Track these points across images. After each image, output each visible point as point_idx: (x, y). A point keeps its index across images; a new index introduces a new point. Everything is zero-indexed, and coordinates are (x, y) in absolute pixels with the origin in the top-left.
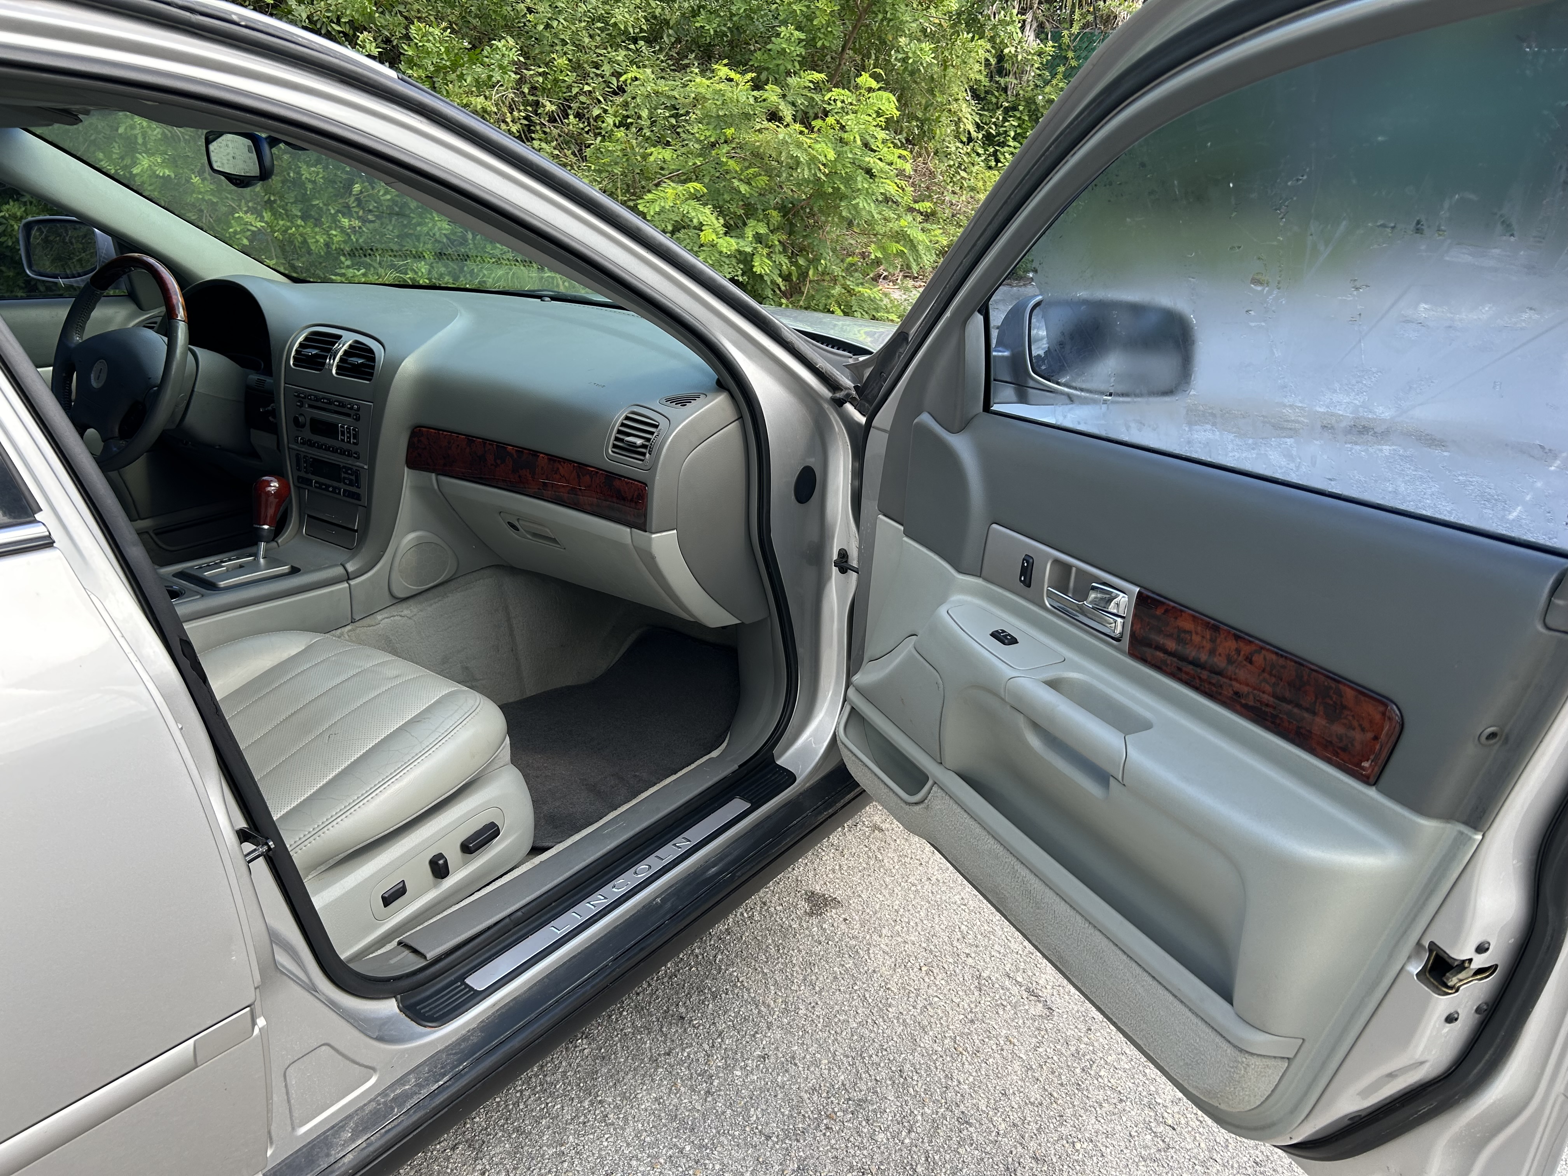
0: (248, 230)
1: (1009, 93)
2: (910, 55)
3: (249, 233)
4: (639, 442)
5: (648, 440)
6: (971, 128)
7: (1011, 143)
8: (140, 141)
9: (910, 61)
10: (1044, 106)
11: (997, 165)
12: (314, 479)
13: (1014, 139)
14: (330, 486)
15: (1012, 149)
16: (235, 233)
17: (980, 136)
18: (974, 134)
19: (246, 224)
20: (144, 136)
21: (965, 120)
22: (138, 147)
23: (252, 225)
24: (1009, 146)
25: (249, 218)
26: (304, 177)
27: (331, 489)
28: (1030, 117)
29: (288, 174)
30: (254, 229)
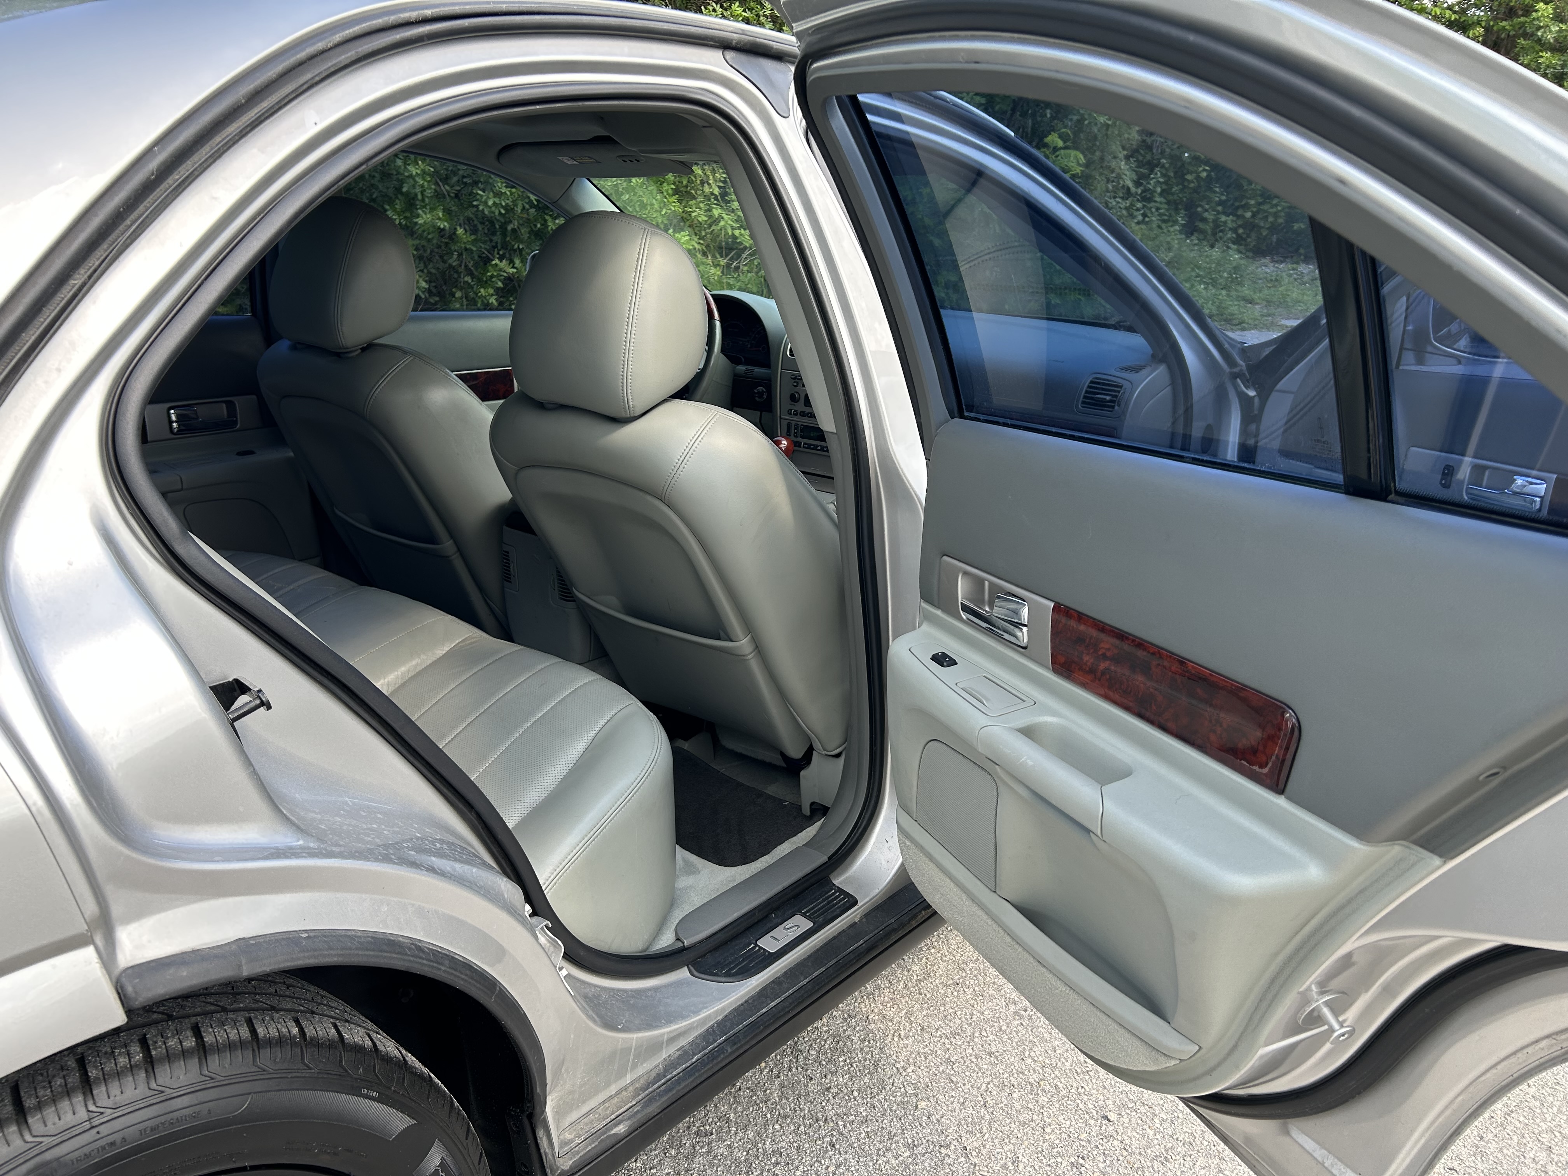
0: (501, 276)
1: (1154, 151)
2: (1086, 117)
3: (503, 278)
4: (1108, 398)
5: (1116, 396)
6: (1129, 184)
7: (1158, 199)
8: (420, 197)
9: (1086, 122)
10: (1190, 163)
11: (1144, 219)
12: (803, 441)
13: (1161, 194)
14: (818, 446)
15: (1157, 205)
16: (492, 276)
17: (1139, 191)
18: (1133, 189)
19: (501, 270)
20: (422, 193)
21: (1124, 177)
22: (418, 202)
23: (505, 272)
24: (1156, 202)
25: (503, 264)
26: (550, 228)
27: (819, 448)
28: (1175, 173)
29: (535, 226)
30: (505, 274)
